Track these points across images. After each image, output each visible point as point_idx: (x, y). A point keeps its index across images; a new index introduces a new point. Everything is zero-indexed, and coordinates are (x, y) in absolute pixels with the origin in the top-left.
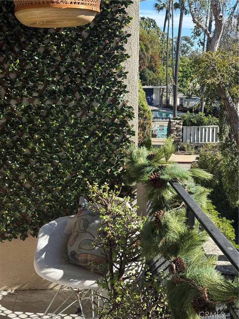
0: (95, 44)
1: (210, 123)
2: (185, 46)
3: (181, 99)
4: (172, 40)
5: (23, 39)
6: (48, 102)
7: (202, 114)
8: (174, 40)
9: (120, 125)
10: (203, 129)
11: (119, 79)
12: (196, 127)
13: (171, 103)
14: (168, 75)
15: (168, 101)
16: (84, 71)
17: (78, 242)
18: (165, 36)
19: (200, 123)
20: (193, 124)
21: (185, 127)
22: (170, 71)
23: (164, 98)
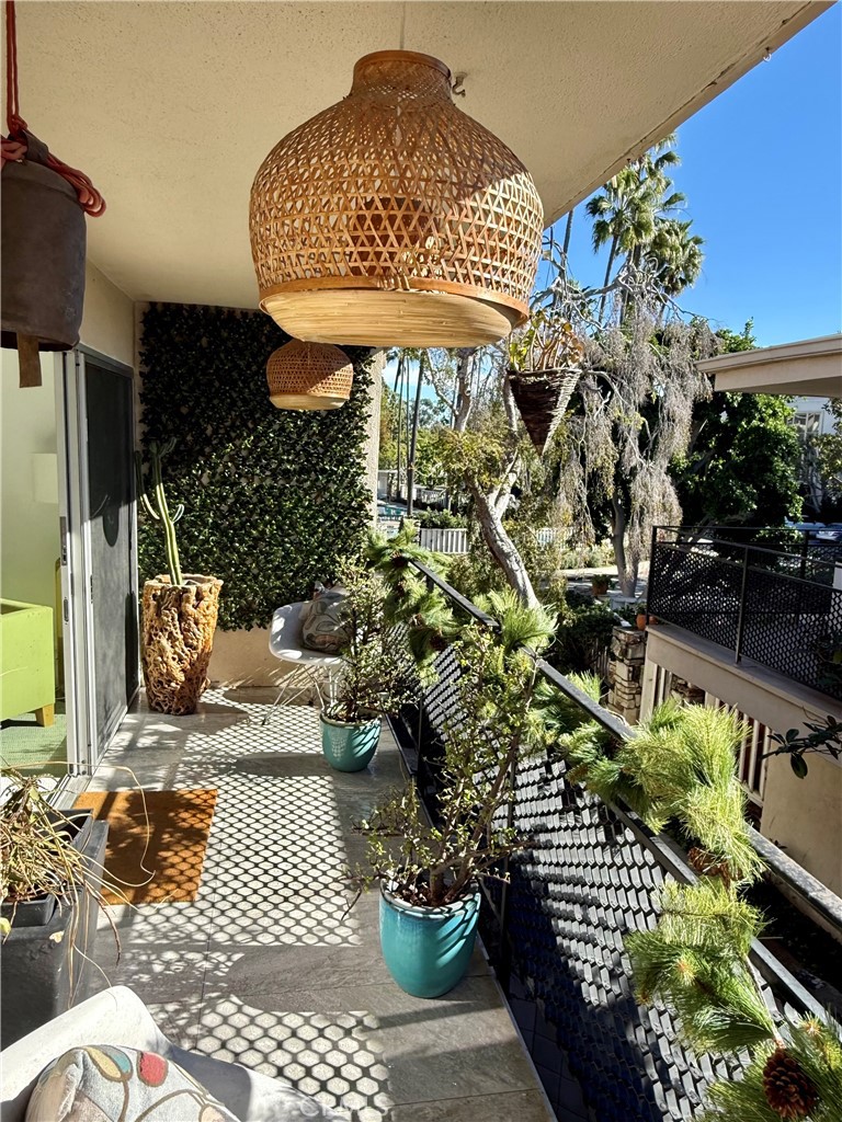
0: (335, 424)
1: (458, 525)
2: (425, 412)
3: (419, 490)
4: (407, 403)
5: (257, 416)
6: (281, 482)
7: (447, 511)
8: (410, 404)
9: (357, 509)
10: (450, 534)
11: (358, 461)
12: (440, 530)
13: (404, 495)
14: (399, 454)
15: (399, 493)
16: (321, 451)
17: (315, 624)
18: (397, 397)
19: (445, 525)
20: (435, 526)
21: (423, 530)
22: (404, 448)
23: (394, 488)
